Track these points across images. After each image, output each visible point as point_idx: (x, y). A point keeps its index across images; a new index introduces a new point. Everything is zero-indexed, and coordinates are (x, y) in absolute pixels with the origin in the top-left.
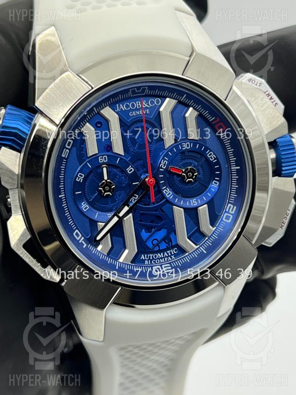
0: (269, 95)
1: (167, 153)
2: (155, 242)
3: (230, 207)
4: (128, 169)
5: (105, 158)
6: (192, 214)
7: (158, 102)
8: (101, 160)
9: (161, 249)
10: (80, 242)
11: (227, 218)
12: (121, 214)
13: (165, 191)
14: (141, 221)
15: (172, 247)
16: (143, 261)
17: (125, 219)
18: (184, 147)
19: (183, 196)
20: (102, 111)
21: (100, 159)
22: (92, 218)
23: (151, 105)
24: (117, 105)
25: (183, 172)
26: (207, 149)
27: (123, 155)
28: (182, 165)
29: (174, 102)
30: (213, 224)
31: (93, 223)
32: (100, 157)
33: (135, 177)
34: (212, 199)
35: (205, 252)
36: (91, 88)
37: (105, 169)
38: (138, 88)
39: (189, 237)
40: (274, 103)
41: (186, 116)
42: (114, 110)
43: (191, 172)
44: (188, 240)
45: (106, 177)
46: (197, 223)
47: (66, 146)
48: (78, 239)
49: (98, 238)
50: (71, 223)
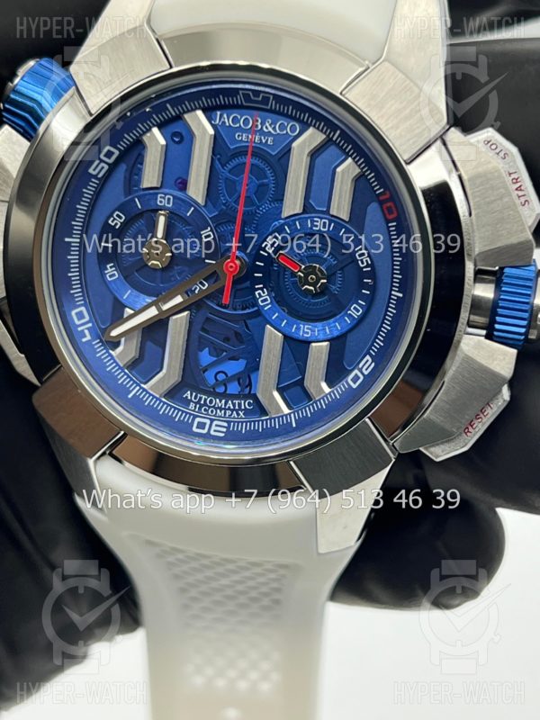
0: (516, 181)
1: (283, 225)
2: (221, 377)
5: (169, 199)
6: (296, 350)
7: (293, 129)
8: (161, 201)
9: (228, 392)
10: (80, 329)
11: (355, 379)
13: (259, 294)
14: (203, 329)
15: (246, 397)
16: (187, 402)
17: (174, 317)
18: (317, 226)
19: (290, 313)
20: (186, 116)
21: (159, 199)
22: (119, 296)
23: (278, 131)
24: (219, 113)
25: (300, 270)
27: (202, 204)
31: (118, 307)
32: (159, 195)
34: (342, 337)
35: (294, 425)
36: (168, 66)
37: (162, 219)
38: (257, 93)
39: (281, 391)
40: (523, 199)
41: (339, 170)
42: (210, 119)
43: (316, 275)
44: (276, 395)
45: (160, 233)
46: (303, 371)
47: (102, 156)
48: (77, 322)
49: (114, 333)
50: (76, 291)
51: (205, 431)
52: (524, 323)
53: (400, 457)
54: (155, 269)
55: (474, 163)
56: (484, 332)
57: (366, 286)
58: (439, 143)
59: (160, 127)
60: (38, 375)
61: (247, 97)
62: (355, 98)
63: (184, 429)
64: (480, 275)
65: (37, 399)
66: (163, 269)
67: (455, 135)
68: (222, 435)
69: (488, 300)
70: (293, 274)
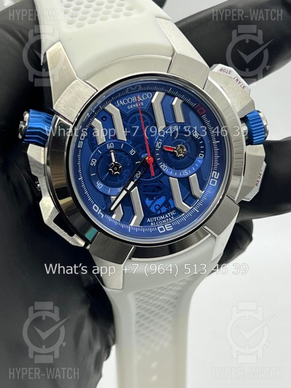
0: (237, 80)
2: (157, 207)
3: (215, 173)
4: (131, 152)
5: (112, 145)
6: (185, 183)
7: (150, 95)
8: (109, 147)
9: (162, 212)
10: (99, 213)
11: (213, 182)
12: (128, 188)
13: (162, 166)
14: (144, 192)
15: (171, 210)
16: (149, 223)
17: (132, 191)
18: (174, 129)
19: (176, 169)
20: (105, 108)
21: (108, 146)
22: (106, 193)
23: (144, 99)
24: (118, 102)
25: (175, 150)
26: (192, 129)
27: (126, 140)
28: (174, 144)
29: (163, 94)
30: (202, 188)
31: (107, 197)
33: (136, 157)
34: (200, 169)
35: (198, 211)
36: (96, 91)
37: (112, 154)
38: (133, 87)
39: (184, 201)
40: (243, 86)
41: (173, 103)
42: (115, 105)
44: (184, 204)
45: (114, 160)
46: (190, 189)
47: (81, 138)
48: (96, 211)
50: (90, 199)
51: (164, 231)
57: (201, 145)
59: (97, 117)
61: (130, 90)
62: (174, 72)
66: (120, 174)
68: (172, 229)
70: (173, 153)
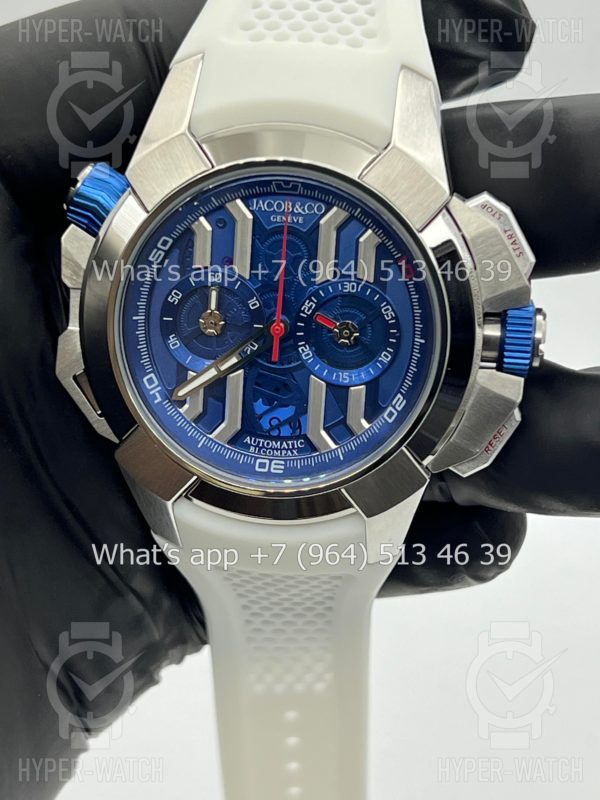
0: (511, 237)
1: (318, 290)
2: (275, 422)
3: (399, 399)
4: (251, 302)
7: (319, 209)
9: (280, 435)
10: (151, 393)
11: (391, 415)
13: (302, 350)
14: (257, 385)
15: (297, 438)
16: (248, 446)
17: (230, 376)
19: (330, 364)
20: (228, 205)
22: (181, 362)
23: (307, 212)
24: (255, 201)
25: (336, 327)
26: (383, 299)
30: (369, 418)
31: (182, 370)
34: (375, 380)
36: (210, 167)
37: (214, 294)
38: (286, 182)
39: (327, 429)
40: (518, 252)
41: (361, 240)
42: (248, 206)
43: (349, 330)
44: (323, 433)
45: (213, 306)
46: (344, 411)
47: (159, 245)
48: (149, 387)
49: (181, 393)
50: (145, 361)
51: (266, 470)
52: (529, 355)
53: (433, 476)
54: (210, 336)
55: (475, 225)
56: (494, 365)
57: (393, 336)
58: (444, 211)
59: (206, 216)
60: (119, 435)
61: (279, 186)
62: (371, 181)
63: (248, 470)
64: (488, 317)
65: (119, 455)
66: (218, 336)
67: (456, 202)
68: (281, 472)
69: (495, 338)
70: (330, 331)
